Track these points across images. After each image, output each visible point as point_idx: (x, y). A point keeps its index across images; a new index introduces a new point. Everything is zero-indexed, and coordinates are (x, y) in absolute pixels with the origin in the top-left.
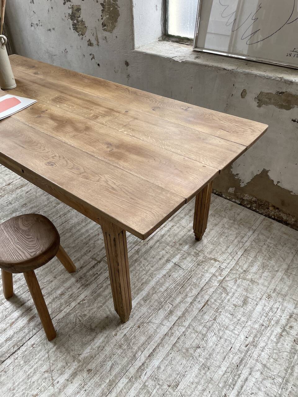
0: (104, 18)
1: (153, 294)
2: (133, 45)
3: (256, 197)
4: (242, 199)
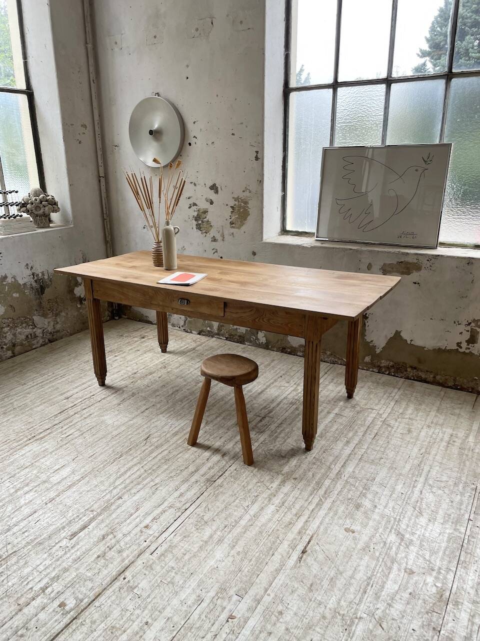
0: (233, 218)
1: (326, 433)
2: (262, 237)
3: (393, 362)
4: (379, 366)
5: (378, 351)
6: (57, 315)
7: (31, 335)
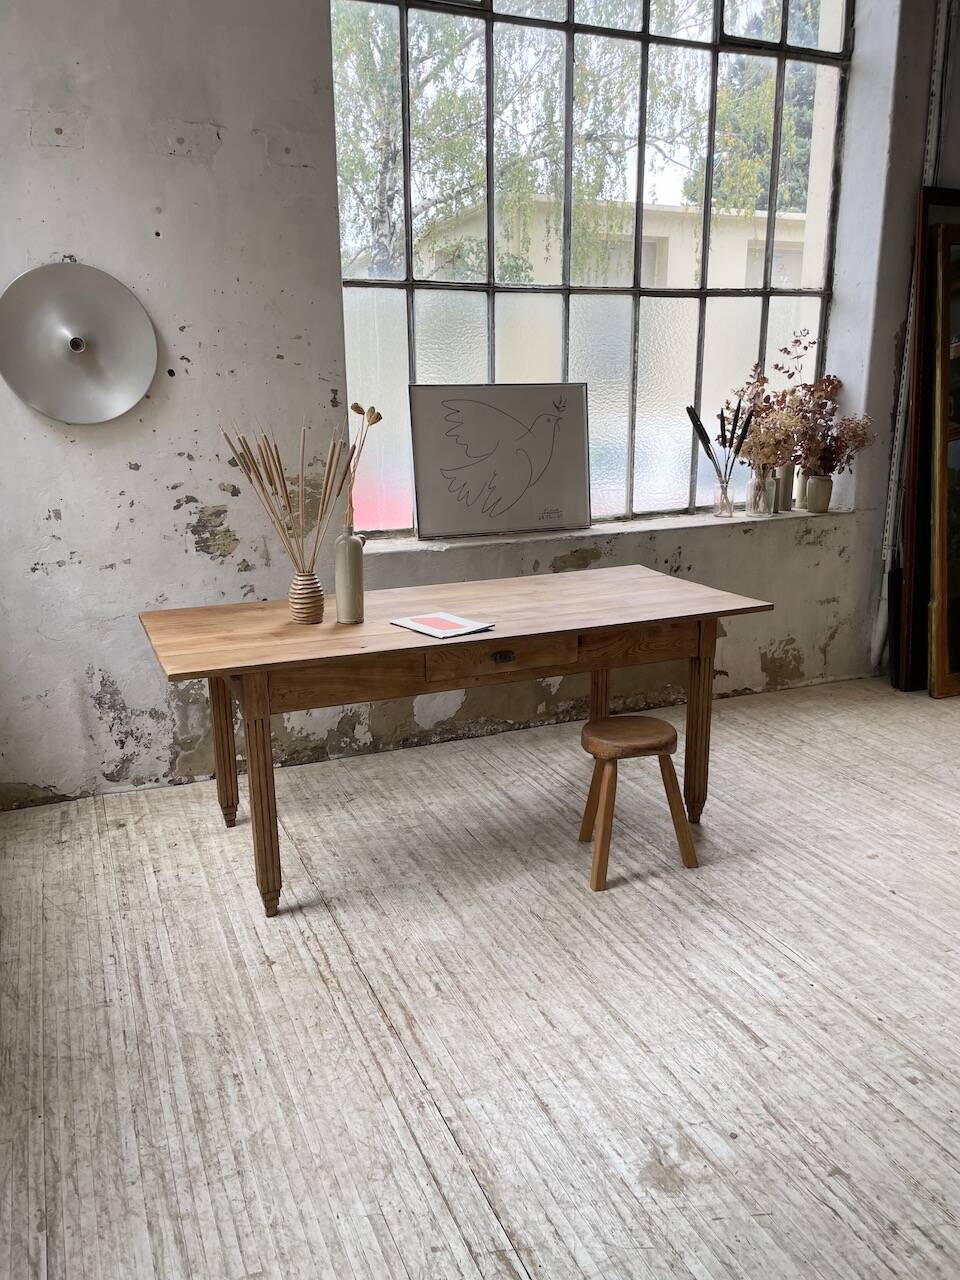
3: (574, 699)
4: (556, 714)
5: (554, 691)
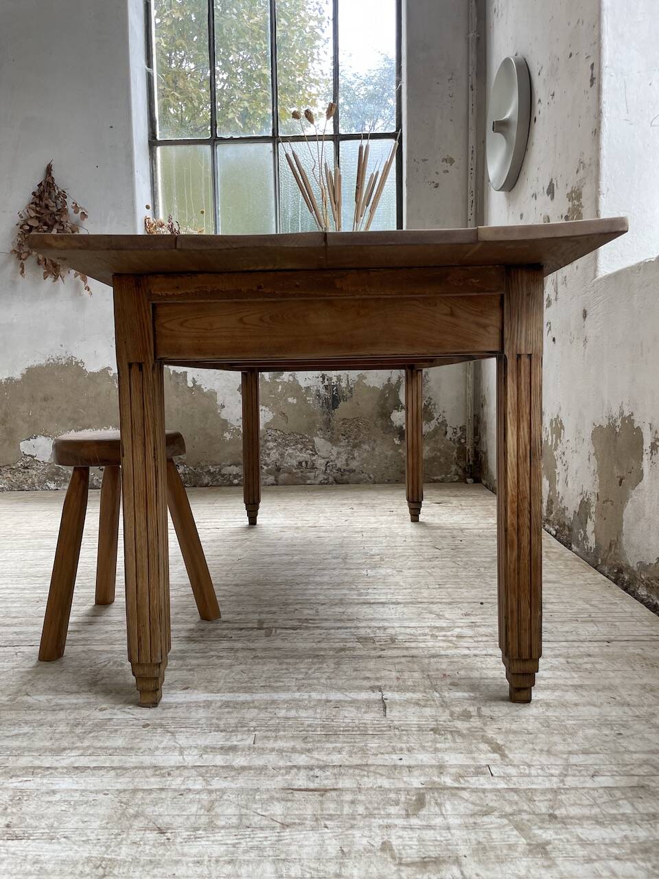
1: (255, 707)
2: (596, 269)
6: (355, 446)
7: (306, 462)
